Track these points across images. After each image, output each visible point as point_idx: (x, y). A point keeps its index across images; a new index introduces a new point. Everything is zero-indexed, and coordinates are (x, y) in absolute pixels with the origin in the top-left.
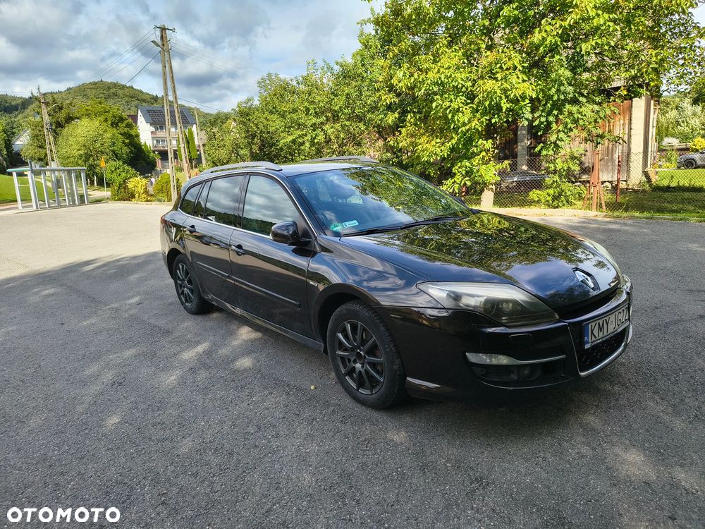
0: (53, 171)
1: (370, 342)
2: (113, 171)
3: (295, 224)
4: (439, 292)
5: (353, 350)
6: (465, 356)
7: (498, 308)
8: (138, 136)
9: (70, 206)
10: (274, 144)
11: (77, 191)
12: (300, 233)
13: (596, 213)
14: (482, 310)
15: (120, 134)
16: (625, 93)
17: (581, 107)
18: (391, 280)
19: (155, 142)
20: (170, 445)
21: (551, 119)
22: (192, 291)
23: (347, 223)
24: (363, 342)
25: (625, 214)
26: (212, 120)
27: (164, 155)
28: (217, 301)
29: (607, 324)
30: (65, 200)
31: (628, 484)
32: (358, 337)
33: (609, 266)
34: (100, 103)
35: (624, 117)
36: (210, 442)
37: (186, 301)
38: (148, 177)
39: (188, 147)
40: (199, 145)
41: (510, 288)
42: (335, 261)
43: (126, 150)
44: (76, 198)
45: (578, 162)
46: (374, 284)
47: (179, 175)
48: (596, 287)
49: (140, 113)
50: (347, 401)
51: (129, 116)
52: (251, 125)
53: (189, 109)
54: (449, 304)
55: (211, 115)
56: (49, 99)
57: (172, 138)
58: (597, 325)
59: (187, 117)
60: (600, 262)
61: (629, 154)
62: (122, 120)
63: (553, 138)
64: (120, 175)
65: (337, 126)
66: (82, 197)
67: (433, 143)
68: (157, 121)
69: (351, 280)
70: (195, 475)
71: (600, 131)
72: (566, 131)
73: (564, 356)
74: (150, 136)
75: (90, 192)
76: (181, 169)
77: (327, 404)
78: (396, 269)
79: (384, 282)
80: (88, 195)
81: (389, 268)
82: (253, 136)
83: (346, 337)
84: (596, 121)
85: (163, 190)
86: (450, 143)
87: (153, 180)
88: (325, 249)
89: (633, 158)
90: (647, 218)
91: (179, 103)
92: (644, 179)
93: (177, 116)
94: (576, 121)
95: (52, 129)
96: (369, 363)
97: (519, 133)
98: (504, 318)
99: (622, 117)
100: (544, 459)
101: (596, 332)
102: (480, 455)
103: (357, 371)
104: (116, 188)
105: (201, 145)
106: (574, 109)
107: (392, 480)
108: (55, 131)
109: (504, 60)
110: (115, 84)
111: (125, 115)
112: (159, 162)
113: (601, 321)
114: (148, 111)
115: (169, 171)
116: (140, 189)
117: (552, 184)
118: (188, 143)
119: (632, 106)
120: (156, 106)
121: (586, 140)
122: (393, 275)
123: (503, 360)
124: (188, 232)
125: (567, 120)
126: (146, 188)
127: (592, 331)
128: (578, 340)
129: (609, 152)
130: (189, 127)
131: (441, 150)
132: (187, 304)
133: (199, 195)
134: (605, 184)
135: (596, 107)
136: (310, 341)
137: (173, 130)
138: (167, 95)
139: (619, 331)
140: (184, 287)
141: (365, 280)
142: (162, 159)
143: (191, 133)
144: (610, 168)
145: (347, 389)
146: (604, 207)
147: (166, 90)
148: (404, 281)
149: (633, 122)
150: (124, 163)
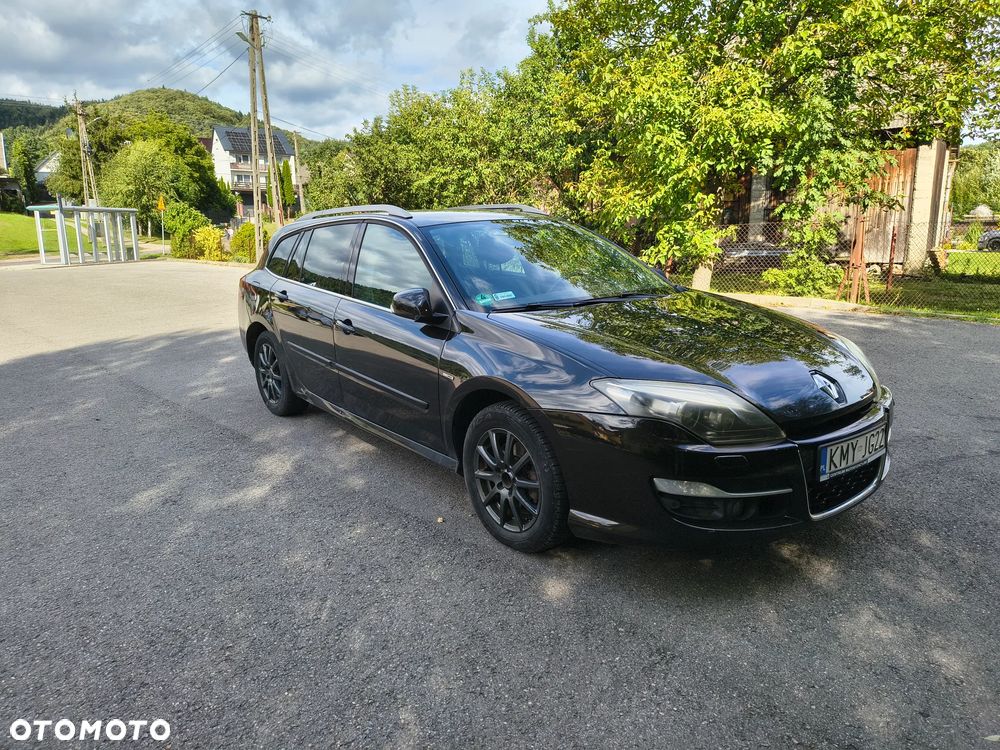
0: (91, 211)
1: (523, 459)
2: (174, 217)
3: (426, 292)
4: (621, 393)
5: (498, 469)
6: (653, 484)
7: (702, 419)
8: (211, 168)
9: (113, 262)
10: (403, 188)
11: (123, 242)
12: (433, 306)
13: (855, 305)
14: (680, 420)
15: (188, 164)
16: (908, 136)
17: (843, 153)
18: (554, 374)
19: (236, 178)
20: (240, 586)
21: (799, 168)
22: (279, 382)
23: (499, 295)
24: (513, 460)
25: (897, 310)
26: (318, 151)
27: (247, 197)
28: (312, 398)
29: (854, 449)
30: (106, 253)
31: (867, 668)
32: (506, 452)
33: (864, 372)
34: (161, 119)
35: (905, 172)
36: (296, 583)
37: (271, 397)
38: (225, 227)
39: (282, 188)
40: (298, 187)
41: (720, 392)
42: (481, 346)
43: (194, 187)
44: (122, 251)
45: (835, 232)
46: (531, 378)
47: (268, 226)
48: (842, 397)
49: (216, 136)
50: (487, 540)
51: (200, 139)
52: (372, 158)
53: (285, 133)
54: (634, 409)
55: (317, 143)
56: (90, 110)
57: (260, 172)
58: (839, 450)
59: (282, 144)
60: (853, 367)
61: (908, 227)
62: (190, 144)
63: (801, 196)
64: (184, 222)
65: (496, 165)
66: (130, 250)
67: (631, 195)
68: (240, 148)
69: (499, 372)
70: (273, 625)
71: (869, 190)
72: (819, 186)
73: (790, 490)
74: (228, 170)
75: (142, 244)
76: (271, 219)
77: (459, 543)
78: (563, 358)
79: (545, 375)
80: (138, 248)
81: (553, 358)
82: (375, 174)
83: (490, 451)
84: (863, 175)
85: (245, 245)
86: (654, 197)
87: (231, 231)
88: (466, 329)
89: (914, 230)
90: (928, 316)
91: (272, 124)
92: (929, 262)
93: (268, 143)
94: (835, 174)
95: (91, 153)
96: (519, 489)
97: (753, 187)
98: (709, 433)
99: (902, 172)
100: (754, 630)
101: (836, 459)
102: (665, 620)
103: (503, 499)
104: (178, 241)
105: (301, 187)
106: (833, 156)
107: (542, 645)
108: (96, 156)
109: (737, 81)
110: (182, 93)
111: (194, 138)
112: (240, 207)
113: (845, 445)
114: (228, 133)
115: (253, 220)
116: (212, 243)
117: (796, 262)
118: (282, 181)
119: (917, 156)
120: (239, 127)
121: (848, 201)
122: (557, 366)
123: (705, 491)
124: (277, 302)
125: (822, 170)
126: (220, 243)
127: (832, 457)
128: (810, 469)
129: (880, 222)
130: (285, 159)
131: (642, 206)
132: (272, 401)
133: (294, 251)
134: (872, 267)
135: (865, 155)
136: (440, 457)
137: (262, 162)
138: (255, 111)
139: (870, 460)
140: (268, 377)
141: (520, 373)
142: (244, 204)
143: (287, 167)
144: (881, 244)
145: (488, 524)
146: (868, 298)
147: (254, 104)
148: (573, 376)
149: (918, 179)
150: (190, 206)
